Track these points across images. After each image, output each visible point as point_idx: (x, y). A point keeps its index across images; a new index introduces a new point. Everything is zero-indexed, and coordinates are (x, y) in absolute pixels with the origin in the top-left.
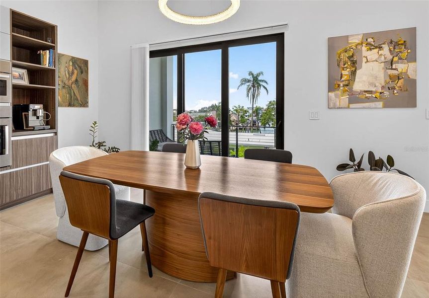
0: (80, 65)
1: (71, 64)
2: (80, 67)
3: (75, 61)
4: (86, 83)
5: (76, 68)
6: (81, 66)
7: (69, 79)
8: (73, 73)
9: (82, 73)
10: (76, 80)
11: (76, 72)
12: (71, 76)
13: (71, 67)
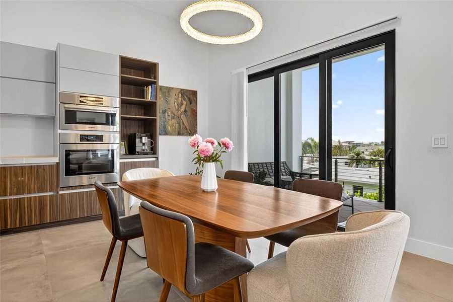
0: (189, 96)
1: (180, 95)
2: (189, 98)
3: (183, 92)
4: (194, 113)
5: (185, 100)
6: (191, 97)
7: (178, 110)
8: (182, 104)
9: (191, 103)
10: (185, 111)
11: (184, 103)
12: (180, 107)
13: (180, 99)
